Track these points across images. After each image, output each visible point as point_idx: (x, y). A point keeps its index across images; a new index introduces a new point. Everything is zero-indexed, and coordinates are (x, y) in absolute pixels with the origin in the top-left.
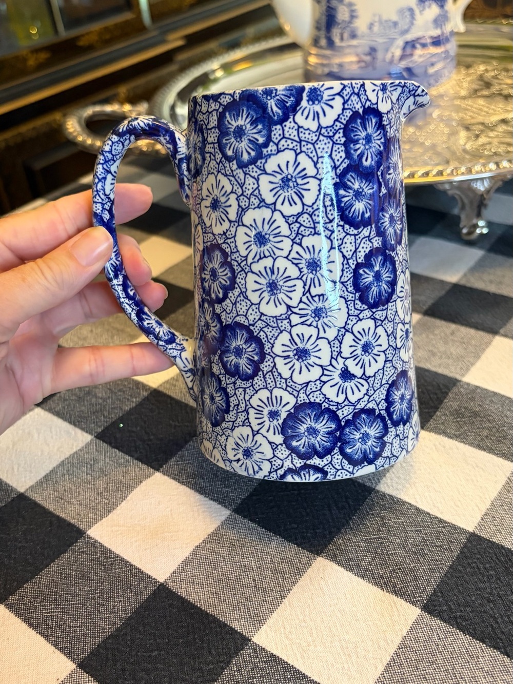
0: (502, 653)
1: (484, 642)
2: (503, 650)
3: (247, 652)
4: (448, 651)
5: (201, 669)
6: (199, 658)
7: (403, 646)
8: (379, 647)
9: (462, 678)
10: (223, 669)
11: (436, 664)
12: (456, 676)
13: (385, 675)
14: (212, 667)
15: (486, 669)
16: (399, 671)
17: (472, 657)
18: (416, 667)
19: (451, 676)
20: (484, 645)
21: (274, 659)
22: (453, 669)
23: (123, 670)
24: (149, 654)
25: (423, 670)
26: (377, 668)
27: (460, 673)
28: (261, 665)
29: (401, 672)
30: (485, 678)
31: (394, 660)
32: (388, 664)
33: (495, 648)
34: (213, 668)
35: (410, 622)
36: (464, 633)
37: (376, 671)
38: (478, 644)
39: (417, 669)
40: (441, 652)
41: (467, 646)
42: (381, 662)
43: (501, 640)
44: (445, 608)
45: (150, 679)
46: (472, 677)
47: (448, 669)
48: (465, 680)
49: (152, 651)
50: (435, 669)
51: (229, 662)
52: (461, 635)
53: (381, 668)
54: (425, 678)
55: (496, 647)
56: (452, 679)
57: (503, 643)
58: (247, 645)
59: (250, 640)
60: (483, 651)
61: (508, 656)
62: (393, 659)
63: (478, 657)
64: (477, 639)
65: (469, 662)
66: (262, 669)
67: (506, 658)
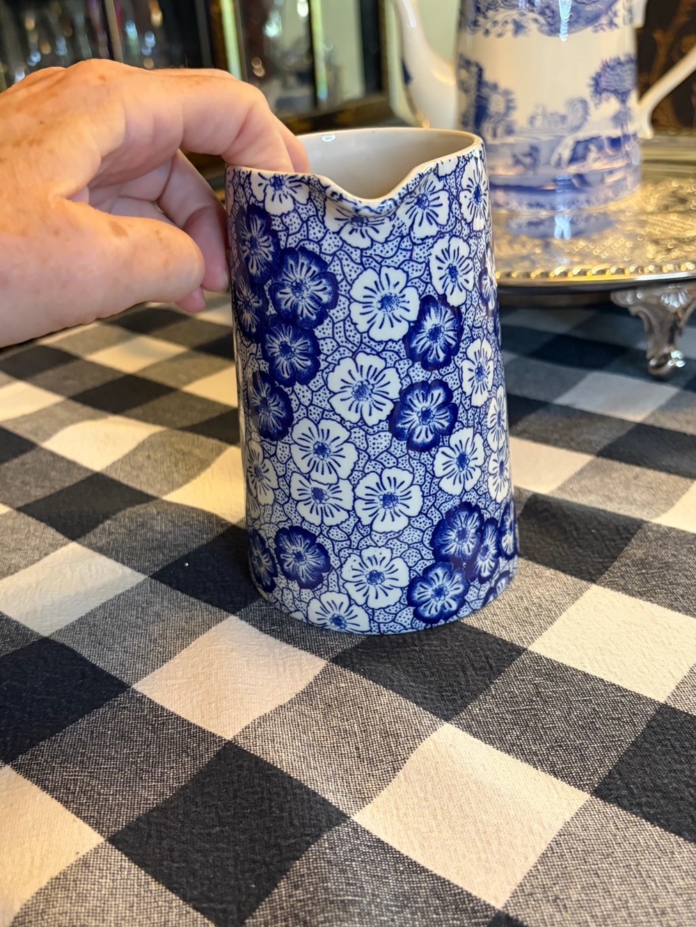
1: (680, 835)
3: (344, 829)
4: (630, 843)
5: (277, 846)
6: (275, 831)
7: (565, 833)
8: (531, 831)
9: (650, 877)
10: (309, 845)
11: (612, 858)
12: (641, 874)
13: (539, 867)
14: (293, 841)
15: (684, 868)
16: (559, 863)
17: (664, 852)
18: (584, 859)
19: (634, 874)
20: (682, 839)
21: (380, 845)
22: (637, 865)
23: (171, 850)
24: (207, 831)
25: (594, 864)
26: (527, 858)
27: (647, 871)
28: (363, 848)
29: (562, 865)
30: (683, 879)
31: (552, 850)
32: (543, 854)
35: (575, 808)
36: (652, 824)
37: (525, 862)
38: (673, 837)
39: (586, 862)
40: (619, 844)
41: (656, 838)
42: (534, 851)
44: (624, 792)
45: (208, 862)
46: (665, 877)
47: (630, 865)
48: (655, 880)
49: (213, 826)
50: (611, 864)
51: (318, 837)
52: (648, 826)
53: (533, 859)
54: (597, 874)
56: (636, 878)
58: (343, 822)
59: (349, 818)
60: (680, 846)
62: (551, 848)
63: (673, 853)
64: (671, 832)
65: (659, 858)
66: (365, 854)
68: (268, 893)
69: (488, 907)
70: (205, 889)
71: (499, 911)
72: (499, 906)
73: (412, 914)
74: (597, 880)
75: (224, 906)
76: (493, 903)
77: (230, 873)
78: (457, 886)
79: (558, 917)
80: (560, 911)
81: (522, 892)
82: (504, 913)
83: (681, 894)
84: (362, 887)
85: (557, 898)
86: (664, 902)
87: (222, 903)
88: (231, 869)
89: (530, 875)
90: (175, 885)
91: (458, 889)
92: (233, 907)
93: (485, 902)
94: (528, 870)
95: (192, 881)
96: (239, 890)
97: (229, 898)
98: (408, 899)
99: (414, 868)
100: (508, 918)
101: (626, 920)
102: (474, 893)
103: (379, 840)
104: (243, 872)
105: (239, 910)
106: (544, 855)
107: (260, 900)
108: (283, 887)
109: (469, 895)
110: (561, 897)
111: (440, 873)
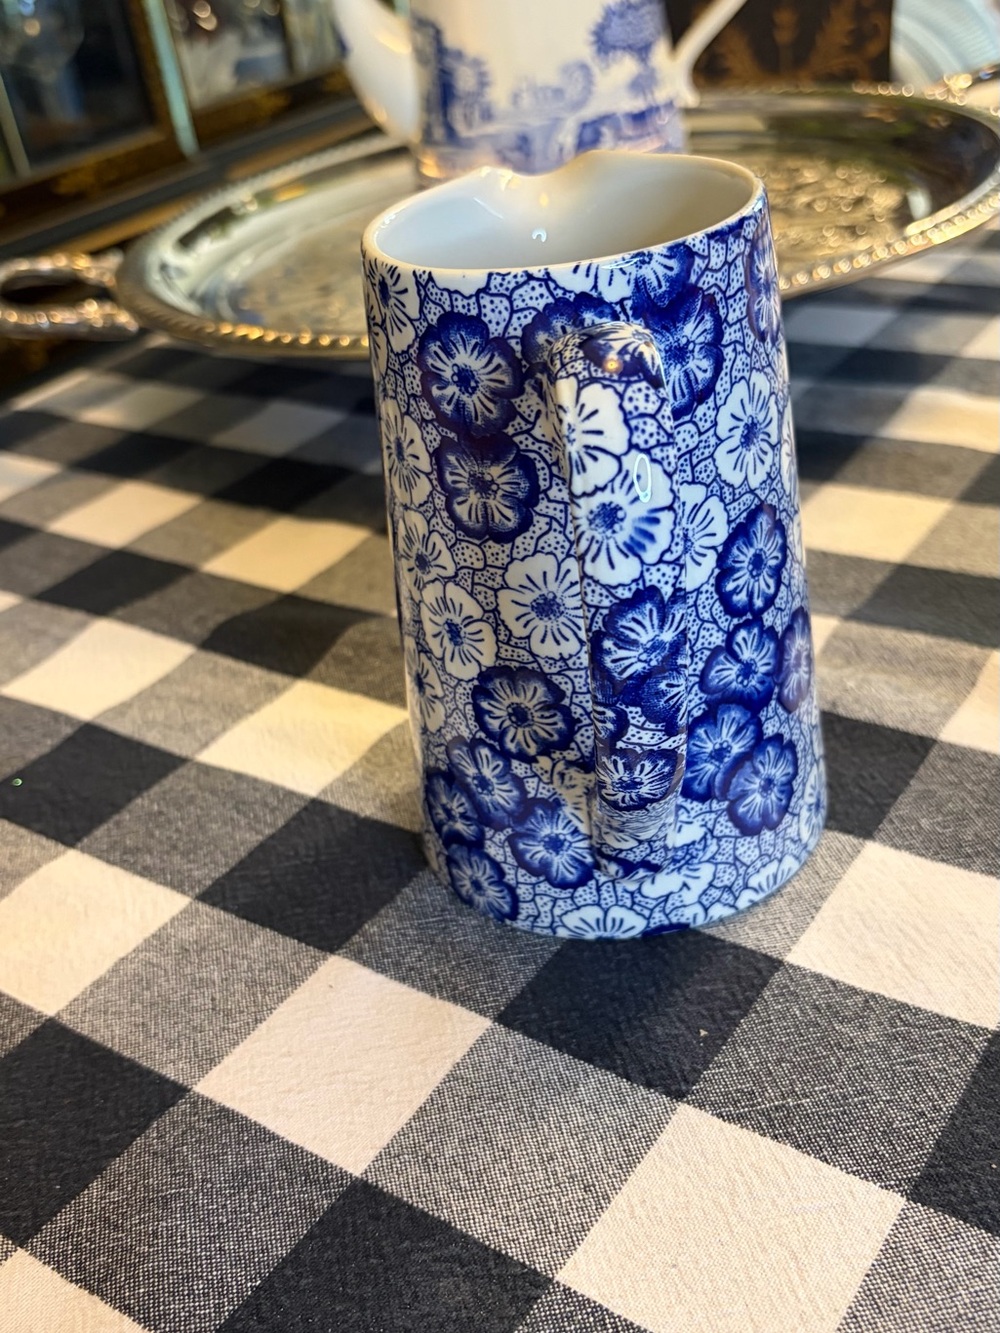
0: (618, 1075)
1: (590, 1061)
2: (620, 1070)
3: (183, 1106)
4: (528, 1080)
5: (95, 1142)
6: (95, 1125)
7: (452, 1077)
9: (543, 1118)
10: (134, 1138)
11: (503, 1101)
12: (533, 1116)
13: (413, 1124)
14: (116, 1135)
15: (587, 1101)
16: (438, 1116)
17: (566, 1086)
18: (468, 1107)
19: (525, 1117)
20: (592, 1067)
21: (226, 1114)
22: (531, 1107)
24: (8, 1125)
25: (479, 1112)
26: (400, 1115)
28: (202, 1125)
33: (608, 1069)
34: (118, 1138)
35: (471, 1042)
36: (560, 1051)
41: (562, 1069)
43: (621, 1054)
44: (534, 1016)
49: (15, 1120)
51: (147, 1126)
52: (555, 1054)
55: (611, 1068)
57: (623, 1060)
58: (181, 1098)
59: (189, 1091)
60: (588, 1075)
61: (628, 1079)
66: (201, 1131)
67: (625, 1084)
68: (75, 1195)
69: (343, 1174)
71: (357, 1178)
72: (358, 1173)
74: (479, 1130)
75: (17, 1212)
76: (350, 1170)
77: (29, 1173)
80: (429, 1172)
81: (389, 1155)
84: (191, 1175)
85: (428, 1156)
86: (555, 1146)
87: (15, 1210)
88: (32, 1169)
89: (402, 1133)
92: (29, 1213)
94: (399, 1129)
96: (39, 1191)
97: (25, 1203)
99: (264, 1136)
102: (331, 1160)
103: (223, 1109)
104: (47, 1173)
105: (35, 1215)
106: (422, 1110)
107: (63, 1202)
108: (95, 1188)
109: (324, 1163)
110: (433, 1155)
111: (293, 1139)
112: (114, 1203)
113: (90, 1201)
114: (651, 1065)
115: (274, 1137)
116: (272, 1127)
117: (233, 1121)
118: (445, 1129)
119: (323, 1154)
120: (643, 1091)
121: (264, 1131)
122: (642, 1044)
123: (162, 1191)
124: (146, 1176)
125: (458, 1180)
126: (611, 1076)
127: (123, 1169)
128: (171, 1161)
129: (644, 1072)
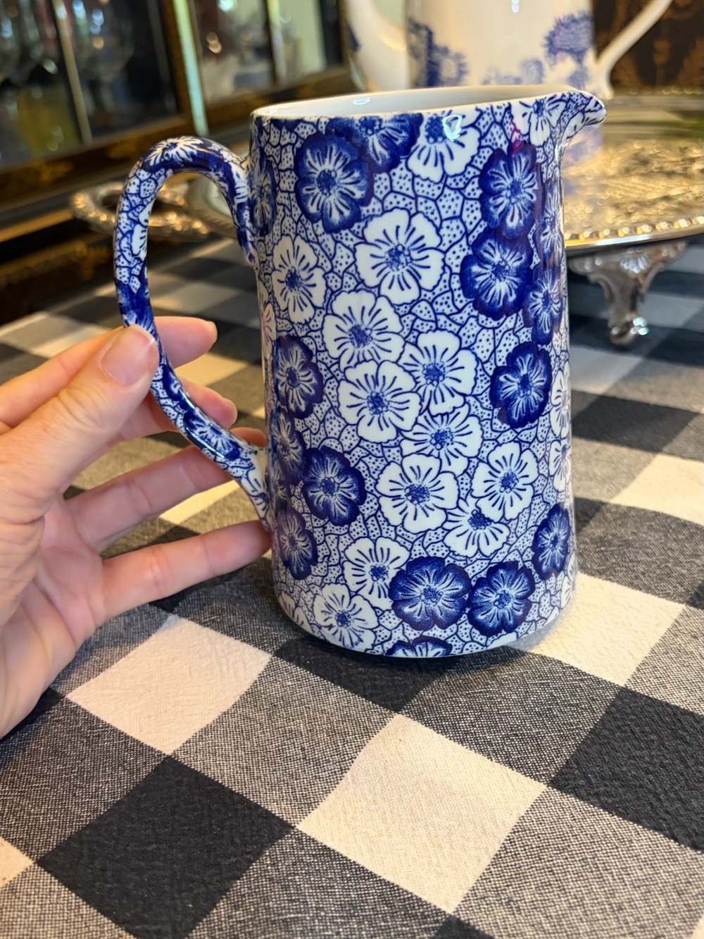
0: (666, 836)
1: (639, 823)
2: (667, 832)
3: (287, 842)
4: (586, 834)
5: (218, 865)
6: (215, 850)
7: (519, 829)
8: (484, 831)
9: (607, 870)
10: (250, 862)
11: (568, 852)
12: (598, 867)
13: (492, 870)
14: (234, 860)
15: (642, 857)
16: (513, 863)
17: (622, 841)
18: (539, 856)
19: (590, 868)
20: (641, 827)
22: (593, 858)
23: (103, 870)
24: (142, 849)
25: (549, 861)
26: (479, 861)
27: (604, 863)
28: (308, 859)
29: (515, 865)
30: (641, 869)
31: (506, 849)
32: (496, 855)
33: (655, 829)
34: (236, 862)
35: (531, 801)
36: (609, 813)
37: (478, 865)
38: (631, 825)
39: (540, 859)
40: (576, 835)
41: (614, 827)
42: (487, 852)
43: (665, 820)
44: (582, 782)
45: (143, 881)
46: (622, 868)
47: (586, 858)
48: (612, 873)
49: (150, 843)
50: (567, 858)
51: (260, 853)
52: (606, 815)
53: (486, 861)
54: (552, 871)
55: (658, 829)
56: (592, 872)
57: (667, 824)
58: (288, 833)
59: (293, 828)
60: (638, 834)
61: (676, 840)
62: (505, 847)
63: (631, 841)
64: (630, 820)
65: (617, 848)
66: (309, 864)
67: (672, 843)
68: (206, 913)
69: (438, 912)
70: (139, 909)
71: (450, 916)
72: (450, 910)
73: (359, 923)
74: (551, 878)
75: (159, 927)
76: (443, 908)
77: (165, 892)
78: (406, 891)
79: (511, 919)
80: (514, 914)
81: (474, 896)
82: (454, 917)
83: (639, 887)
84: (305, 902)
85: (510, 900)
86: (621, 897)
87: (156, 924)
88: (167, 888)
89: (483, 878)
90: (107, 908)
91: (408, 894)
92: (168, 928)
93: (435, 906)
94: (480, 874)
95: (125, 901)
96: (175, 909)
97: (164, 918)
98: (355, 908)
99: (363, 874)
100: (459, 922)
101: (581, 919)
102: (424, 898)
103: (325, 848)
104: (180, 891)
105: (175, 931)
107: (197, 920)
108: (222, 908)
109: (419, 900)
110: (515, 899)
111: (389, 878)
112: (240, 922)
113: (219, 920)
114: (694, 830)
115: (372, 875)
116: (370, 867)
117: (335, 859)
118: (520, 875)
119: (417, 892)
120: (690, 852)
121: (363, 869)
122: (682, 813)
123: (282, 914)
124: (266, 899)
125: (541, 924)
126: (659, 836)
127: (245, 890)
128: (286, 888)
129: (689, 836)
